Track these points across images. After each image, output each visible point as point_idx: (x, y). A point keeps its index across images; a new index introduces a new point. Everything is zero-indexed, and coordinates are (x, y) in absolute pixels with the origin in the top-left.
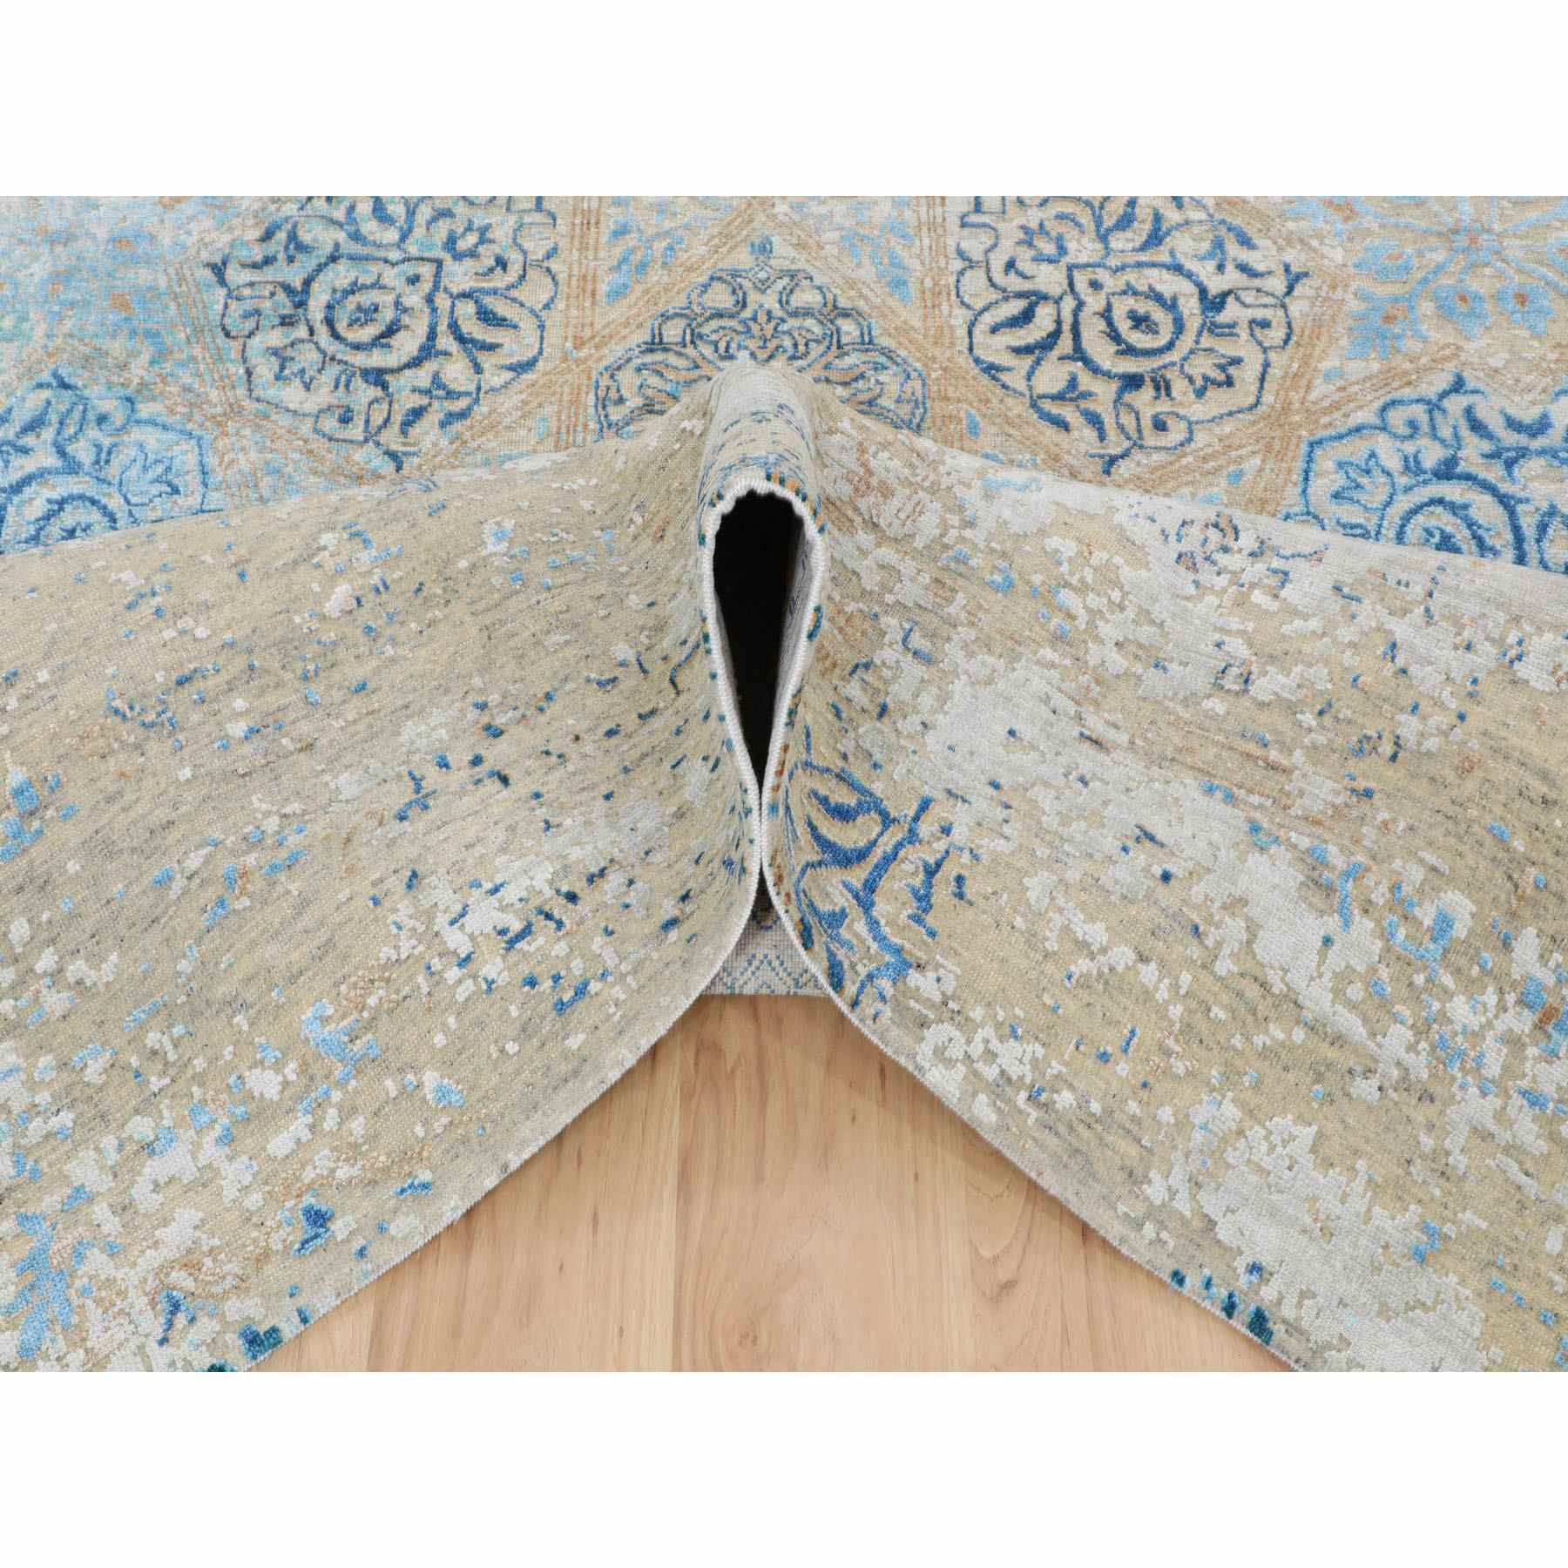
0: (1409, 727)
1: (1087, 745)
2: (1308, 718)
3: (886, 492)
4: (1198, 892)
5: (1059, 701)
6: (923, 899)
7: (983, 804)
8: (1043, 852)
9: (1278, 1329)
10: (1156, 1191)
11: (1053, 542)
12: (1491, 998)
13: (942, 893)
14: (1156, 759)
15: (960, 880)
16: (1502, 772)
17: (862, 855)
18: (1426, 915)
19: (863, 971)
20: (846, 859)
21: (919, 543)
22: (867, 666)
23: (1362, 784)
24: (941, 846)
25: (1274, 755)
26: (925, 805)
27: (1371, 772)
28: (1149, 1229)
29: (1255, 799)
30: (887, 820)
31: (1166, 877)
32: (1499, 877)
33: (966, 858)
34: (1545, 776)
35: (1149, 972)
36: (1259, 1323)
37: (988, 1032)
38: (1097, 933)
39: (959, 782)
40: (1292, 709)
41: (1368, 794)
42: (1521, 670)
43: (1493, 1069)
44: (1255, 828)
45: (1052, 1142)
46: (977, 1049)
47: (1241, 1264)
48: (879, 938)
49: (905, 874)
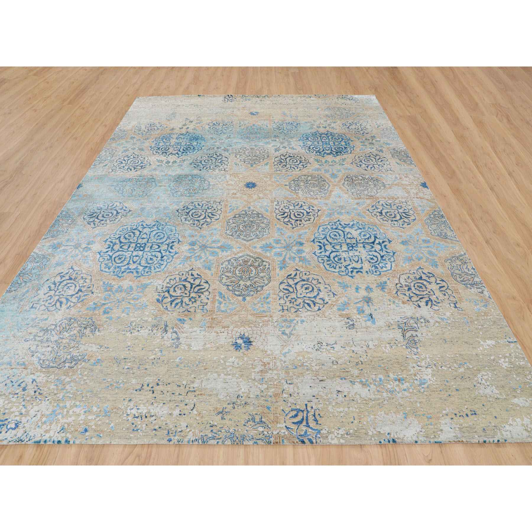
0: (361, 359)
1: (321, 382)
2: (348, 364)
3: (269, 364)
4: (350, 395)
5: (313, 378)
6: (316, 420)
7: (315, 400)
8: (327, 403)
9: (396, 440)
10: (370, 433)
11: (298, 358)
12: (392, 383)
13: (318, 418)
14: (332, 378)
15: (319, 414)
16: (375, 359)
17: (303, 419)
18: (378, 380)
19: (314, 436)
20: (300, 422)
21: (279, 368)
22: (284, 390)
23: (360, 369)
24: (313, 411)
25: (347, 370)
26: (306, 405)
27: (361, 367)
28: (373, 439)
29: (348, 377)
30: (303, 411)
31: (345, 396)
32: (383, 370)
33: (318, 411)
34: (380, 357)
35: (351, 409)
36: (394, 441)
37: (336, 431)
38: (341, 409)
39: (308, 399)
40: (345, 363)
41: (362, 370)
42: (370, 347)
43: (398, 390)
44: (351, 382)
45: (353, 438)
46: (336, 434)
47: (386, 435)
48: (314, 430)
49: (311, 418)
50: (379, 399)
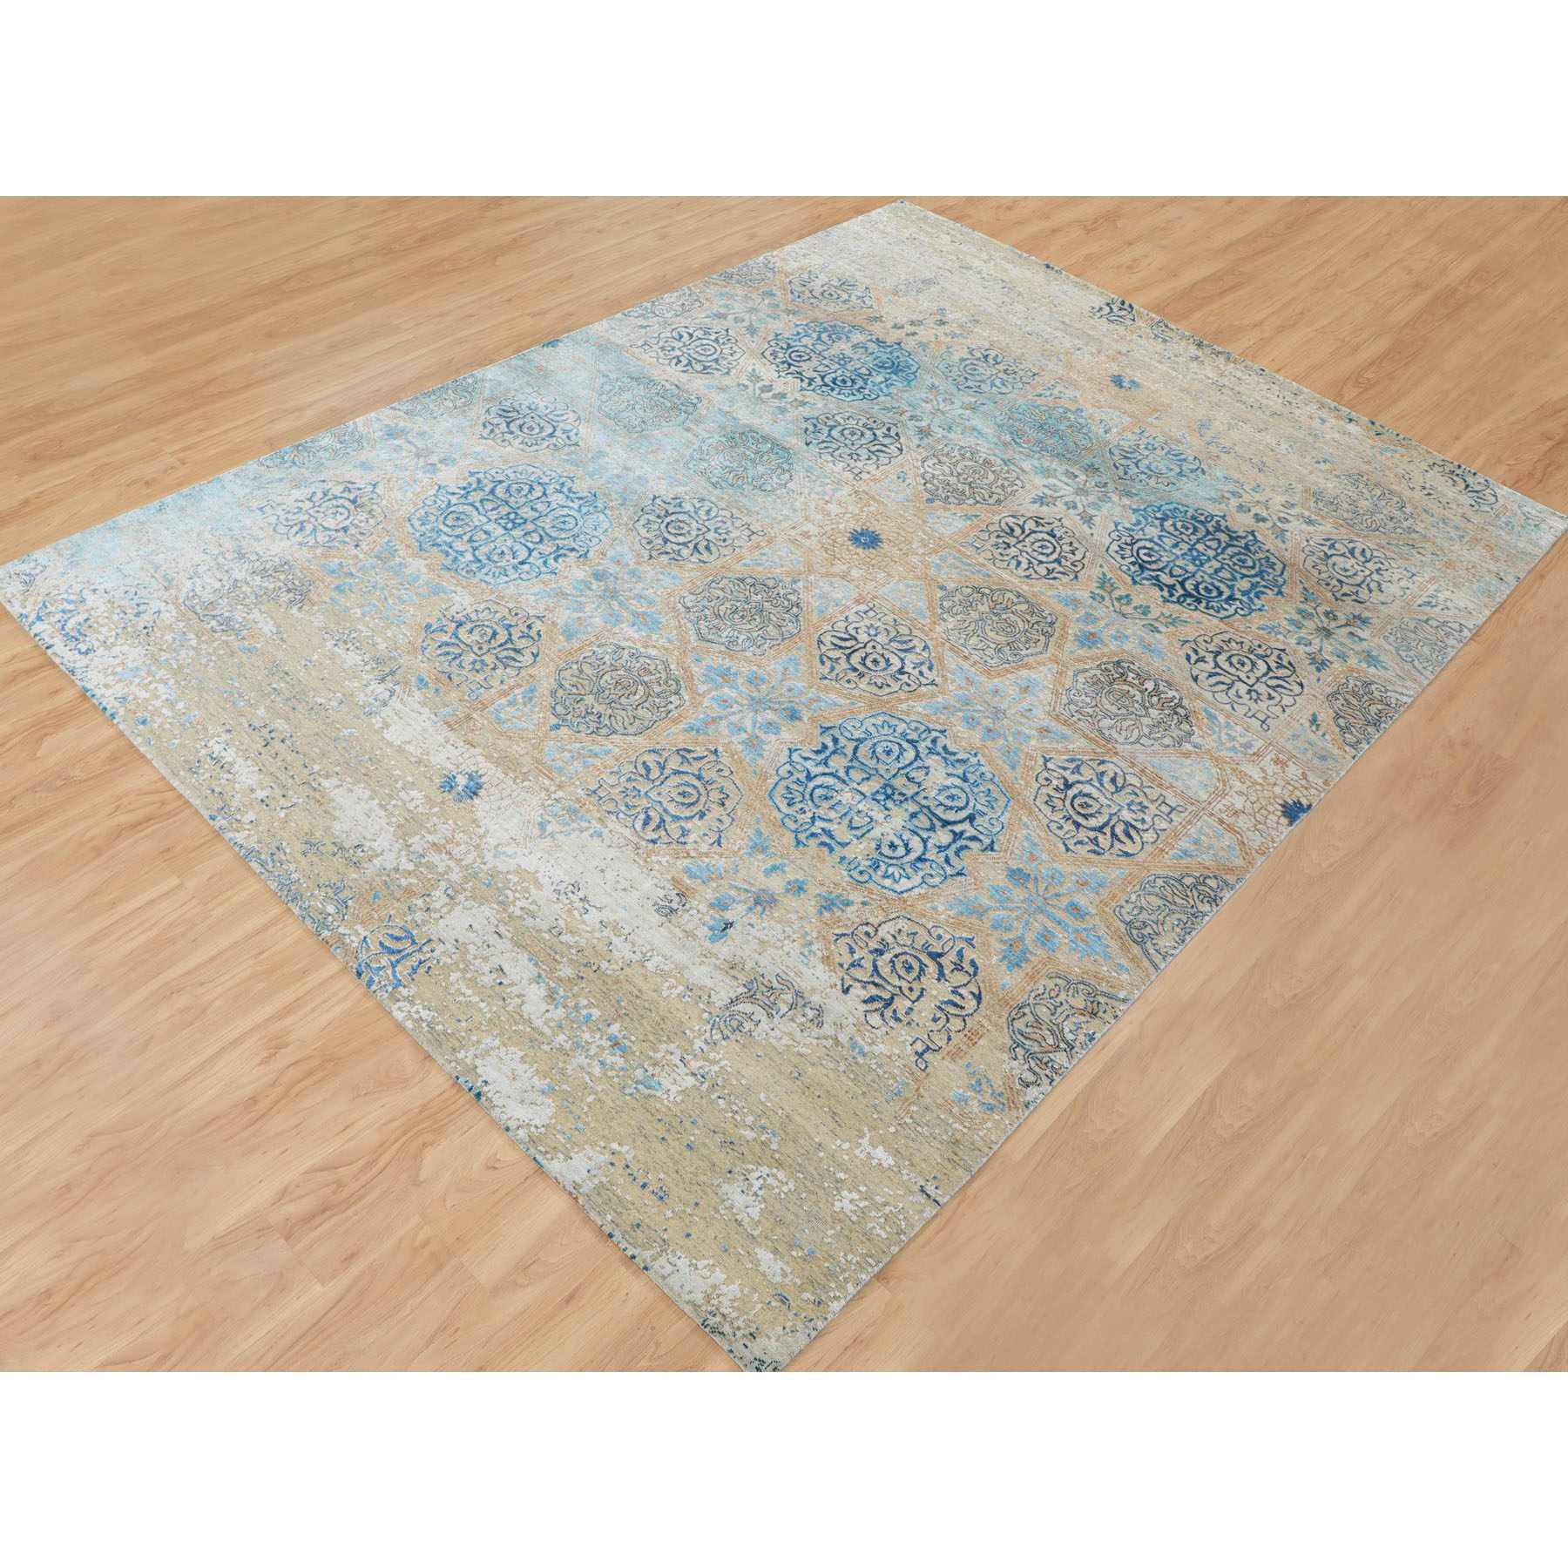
0: (604, 965)
1: (496, 935)
2: (574, 951)
3: (458, 845)
4: (509, 990)
5: (493, 920)
6: (414, 970)
7: (449, 947)
8: (461, 966)
9: (484, 1098)
10: (461, 1055)
11: (510, 876)
12: (598, 1036)
13: (422, 970)
14: (517, 944)
15: (429, 968)
16: (627, 986)
17: (399, 952)
18: (584, 1012)
19: (383, 983)
20: (391, 952)
21: (464, 863)
22: (428, 895)
23: (581, 974)
24: (428, 955)
25: (557, 957)
26: (430, 940)
27: (587, 973)
28: (454, 1064)
29: (544, 967)
30: (414, 942)
31: (501, 983)
32: (613, 1010)
33: (435, 962)
34: (640, 991)
35: (482, 1005)
36: (478, 1096)
37: (421, 1007)
38: (469, 992)
39: (443, 935)
40: (571, 947)
41: (582, 978)
42: (646, 963)
44: (540, 976)
45: (430, 1036)
46: (414, 1009)
47: (480, 1079)
48: (394, 976)
49: (413, 961)
50: (542, 1034)
